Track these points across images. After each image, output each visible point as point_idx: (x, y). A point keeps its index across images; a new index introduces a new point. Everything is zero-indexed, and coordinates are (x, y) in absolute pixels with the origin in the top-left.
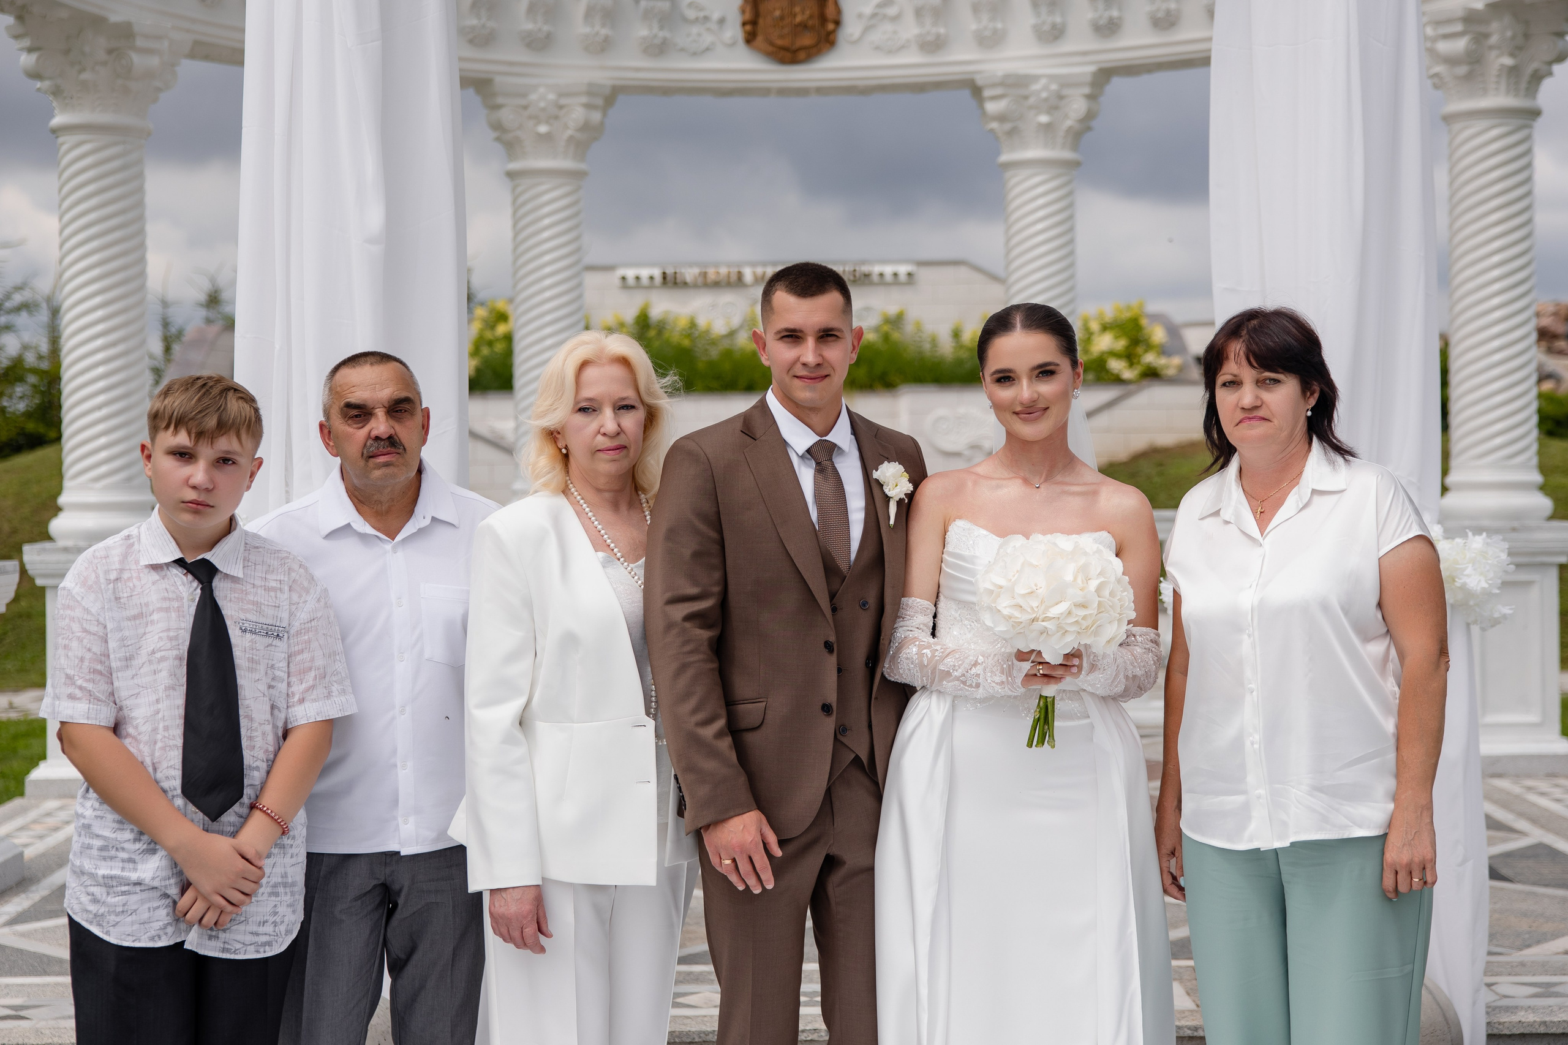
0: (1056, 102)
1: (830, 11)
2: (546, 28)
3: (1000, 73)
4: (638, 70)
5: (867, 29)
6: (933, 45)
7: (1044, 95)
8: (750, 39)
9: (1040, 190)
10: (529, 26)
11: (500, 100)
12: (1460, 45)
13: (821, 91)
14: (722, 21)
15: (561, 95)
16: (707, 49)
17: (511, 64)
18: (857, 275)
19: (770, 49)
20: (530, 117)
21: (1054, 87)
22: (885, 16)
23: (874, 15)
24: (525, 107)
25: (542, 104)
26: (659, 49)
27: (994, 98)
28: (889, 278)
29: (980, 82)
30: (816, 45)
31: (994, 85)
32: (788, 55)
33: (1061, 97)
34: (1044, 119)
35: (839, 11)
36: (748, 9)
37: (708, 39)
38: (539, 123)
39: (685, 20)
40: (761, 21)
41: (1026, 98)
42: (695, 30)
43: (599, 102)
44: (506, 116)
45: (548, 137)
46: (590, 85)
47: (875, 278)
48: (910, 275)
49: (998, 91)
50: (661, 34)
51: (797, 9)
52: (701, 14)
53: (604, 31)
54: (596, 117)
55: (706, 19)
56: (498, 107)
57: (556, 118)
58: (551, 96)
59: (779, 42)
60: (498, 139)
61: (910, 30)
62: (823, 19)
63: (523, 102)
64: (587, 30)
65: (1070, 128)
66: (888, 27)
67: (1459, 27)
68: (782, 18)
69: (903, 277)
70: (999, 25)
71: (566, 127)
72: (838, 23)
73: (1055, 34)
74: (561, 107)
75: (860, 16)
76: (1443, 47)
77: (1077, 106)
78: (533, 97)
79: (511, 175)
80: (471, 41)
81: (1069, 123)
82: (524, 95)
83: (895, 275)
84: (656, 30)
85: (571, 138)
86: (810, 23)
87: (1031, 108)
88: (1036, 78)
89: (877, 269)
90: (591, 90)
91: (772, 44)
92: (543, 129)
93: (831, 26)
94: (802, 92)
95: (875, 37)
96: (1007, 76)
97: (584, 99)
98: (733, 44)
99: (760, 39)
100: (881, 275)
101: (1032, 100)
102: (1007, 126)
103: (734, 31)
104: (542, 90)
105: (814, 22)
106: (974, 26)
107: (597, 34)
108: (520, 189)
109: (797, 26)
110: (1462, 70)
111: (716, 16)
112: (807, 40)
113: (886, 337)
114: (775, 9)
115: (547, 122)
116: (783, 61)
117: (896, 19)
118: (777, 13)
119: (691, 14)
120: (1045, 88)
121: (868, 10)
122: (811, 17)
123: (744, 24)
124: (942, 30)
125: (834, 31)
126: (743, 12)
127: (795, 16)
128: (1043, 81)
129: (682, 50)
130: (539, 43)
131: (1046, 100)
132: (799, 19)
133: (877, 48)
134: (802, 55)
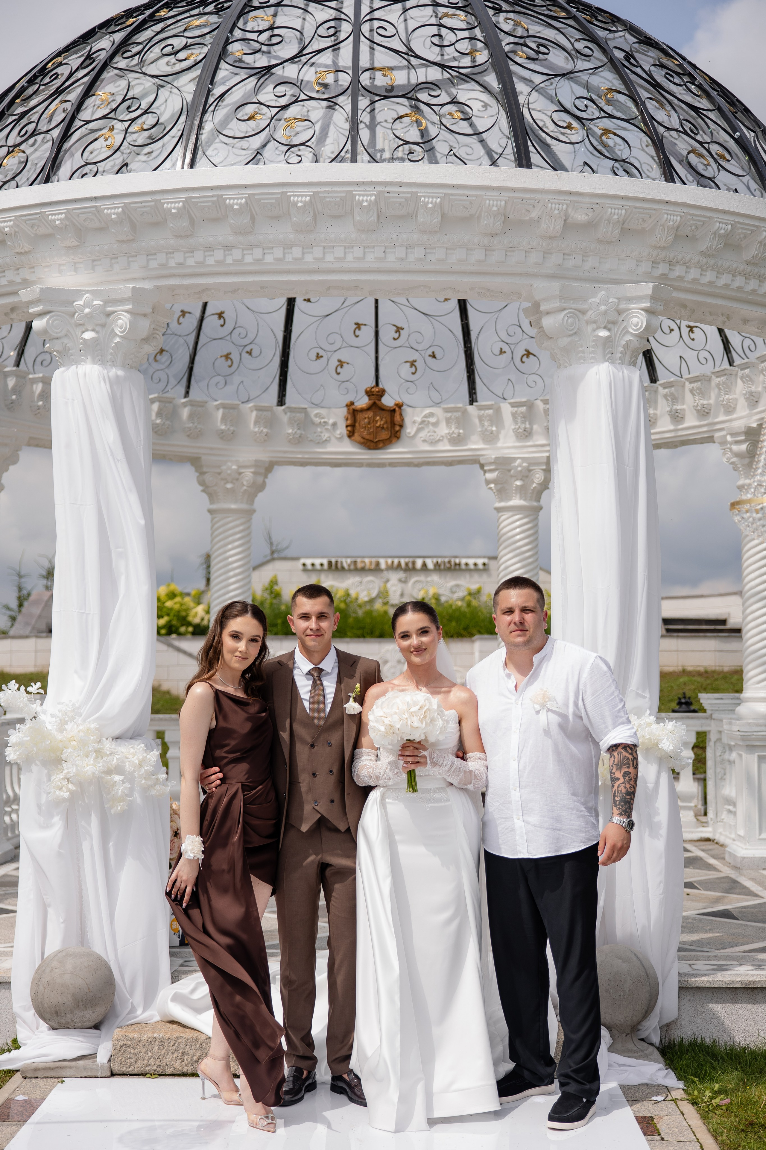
0: (526, 475)
1: (397, 418)
2: (232, 428)
3: (493, 457)
4: (285, 452)
5: (419, 430)
6: (457, 440)
7: (519, 469)
8: (351, 435)
9: (518, 523)
10: (223, 427)
11: (205, 469)
12: (744, 447)
13: (393, 464)
14: (334, 425)
15: (240, 467)
16: (326, 440)
17: (211, 449)
18: (453, 563)
19: (362, 440)
20: (222, 479)
21: (525, 464)
22: (428, 421)
23: (423, 422)
24: (219, 474)
25: (229, 472)
26: (298, 440)
27: (491, 471)
28: (472, 567)
29: (482, 462)
30: (390, 437)
31: (490, 464)
32: (373, 444)
33: (530, 471)
34: (518, 483)
35: (403, 420)
36: (349, 417)
37: (326, 435)
38: (227, 482)
39: (313, 423)
40: (357, 424)
41: (510, 471)
42: (319, 430)
43: (262, 471)
44: (208, 478)
45: (232, 491)
46: (256, 461)
47: (463, 567)
48: (484, 564)
49: (493, 467)
50: (299, 432)
51: (378, 418)
52: (323, 420)
53: (265, 430)
54: (260, 479)
55: (325, 422)
56: (204, 473)
57: (237, 479)
58: (234, 467)
59: (368, 437)
60: (203, 491)
61: (443, 430)
62: (393, 424)
63: (218, 471)
64: (256, 429)
65: (535, 488)
66: (431, 428)
67: (743, 438)
68: (369, 423)
69: (481, 567)
70: (494, 429)
71: (244, 485)
72: (401, 426)
73: (526, 434)
74: (240, 474)
75: (414, 422)
76: (735, 448)
77: (539, 477)
78: (224, 467)
79: (210, 511)
80: (188, 436)
81: (534, 485)
82: (219, 467)
83: (475, 564)
84: (295, 430)
85: (245, 490)
86: (385, 426)
87: (512, 476)
88: (515, 459)
89: (464, 561)
90: (257, 464)
91: (363, 438)
92: (229, 486)
93: (397, 428)
94: (381, 465)
95: (422, 434)
96: (496, 458)
97: (252, 470)
98: (340, 439)
99: (356, 434)
100: (467, 564)
101: (512, 471)
102: (499, 486)
103: (342, 430)
104: (229, 464)
105: (390, 426)
106: (479, 429)
107: (262, 431)
108: (215, 520)
109: (378, 427)
110: (746, 461)
111: (331, 421)
112: (384, 435)
113: (469, 605)
114: (365, 418)
115: (232, 482)
116: (369, 448)
117: (436, 424)
118: (366, 420)
119: (317, 420)
120: (520, 465)
121: (419, 419)
122: (386, 422)
123: (347, 426)
124: (461, 431)
125: (399, 431)
126: (347, 419)
127: (377, 422)
128: (519, 461)
129: (311, 440)
130: (227, 437)
131: (521, 471)
132: (378, 424)
133: (424, 441)
134: (381, 445)
